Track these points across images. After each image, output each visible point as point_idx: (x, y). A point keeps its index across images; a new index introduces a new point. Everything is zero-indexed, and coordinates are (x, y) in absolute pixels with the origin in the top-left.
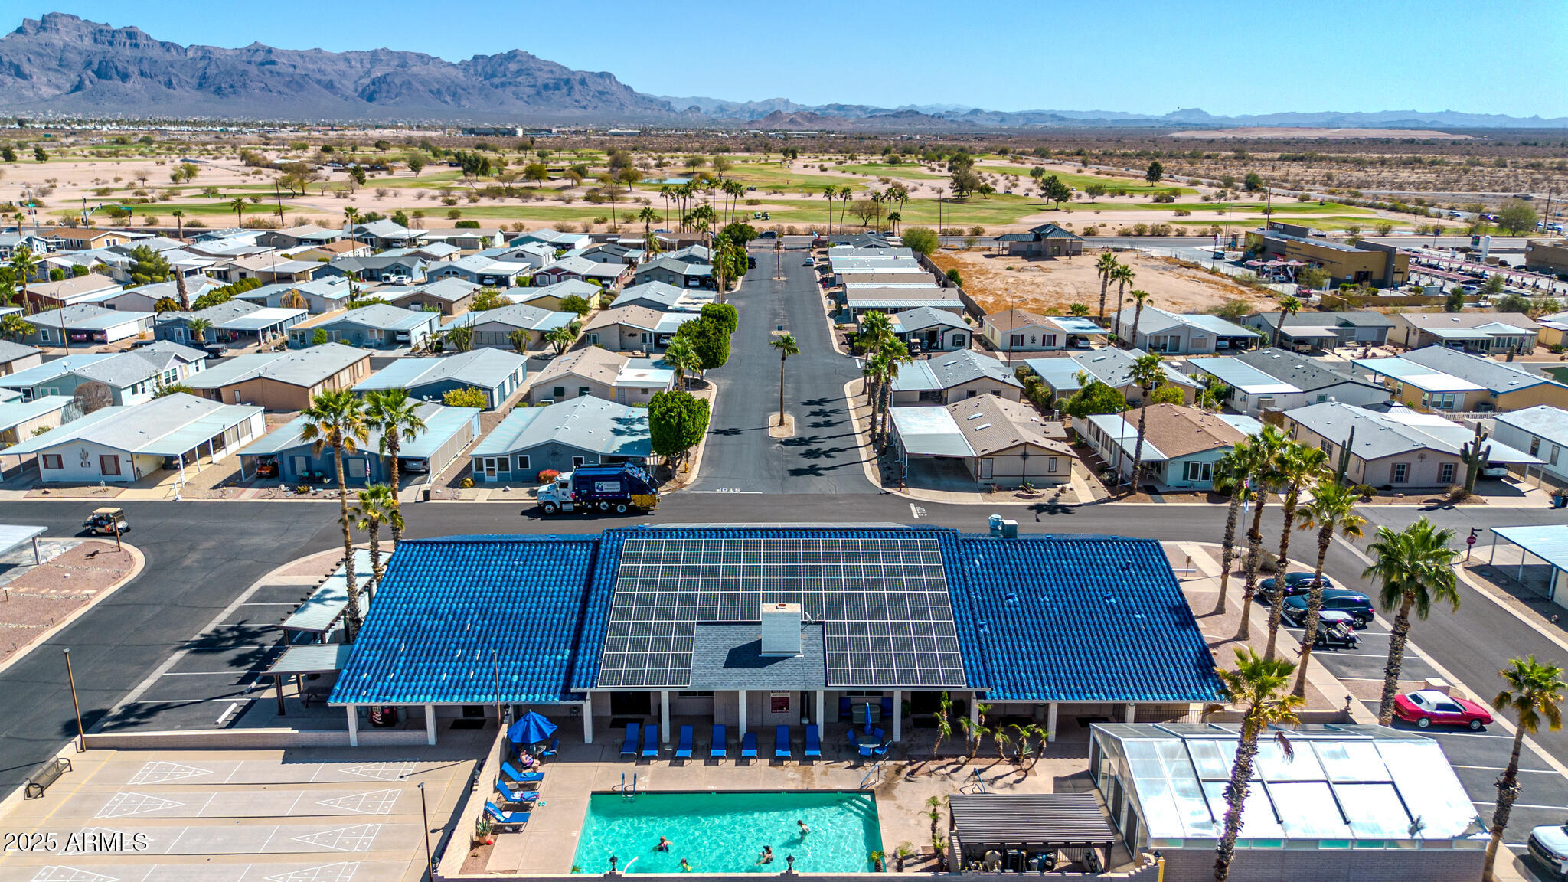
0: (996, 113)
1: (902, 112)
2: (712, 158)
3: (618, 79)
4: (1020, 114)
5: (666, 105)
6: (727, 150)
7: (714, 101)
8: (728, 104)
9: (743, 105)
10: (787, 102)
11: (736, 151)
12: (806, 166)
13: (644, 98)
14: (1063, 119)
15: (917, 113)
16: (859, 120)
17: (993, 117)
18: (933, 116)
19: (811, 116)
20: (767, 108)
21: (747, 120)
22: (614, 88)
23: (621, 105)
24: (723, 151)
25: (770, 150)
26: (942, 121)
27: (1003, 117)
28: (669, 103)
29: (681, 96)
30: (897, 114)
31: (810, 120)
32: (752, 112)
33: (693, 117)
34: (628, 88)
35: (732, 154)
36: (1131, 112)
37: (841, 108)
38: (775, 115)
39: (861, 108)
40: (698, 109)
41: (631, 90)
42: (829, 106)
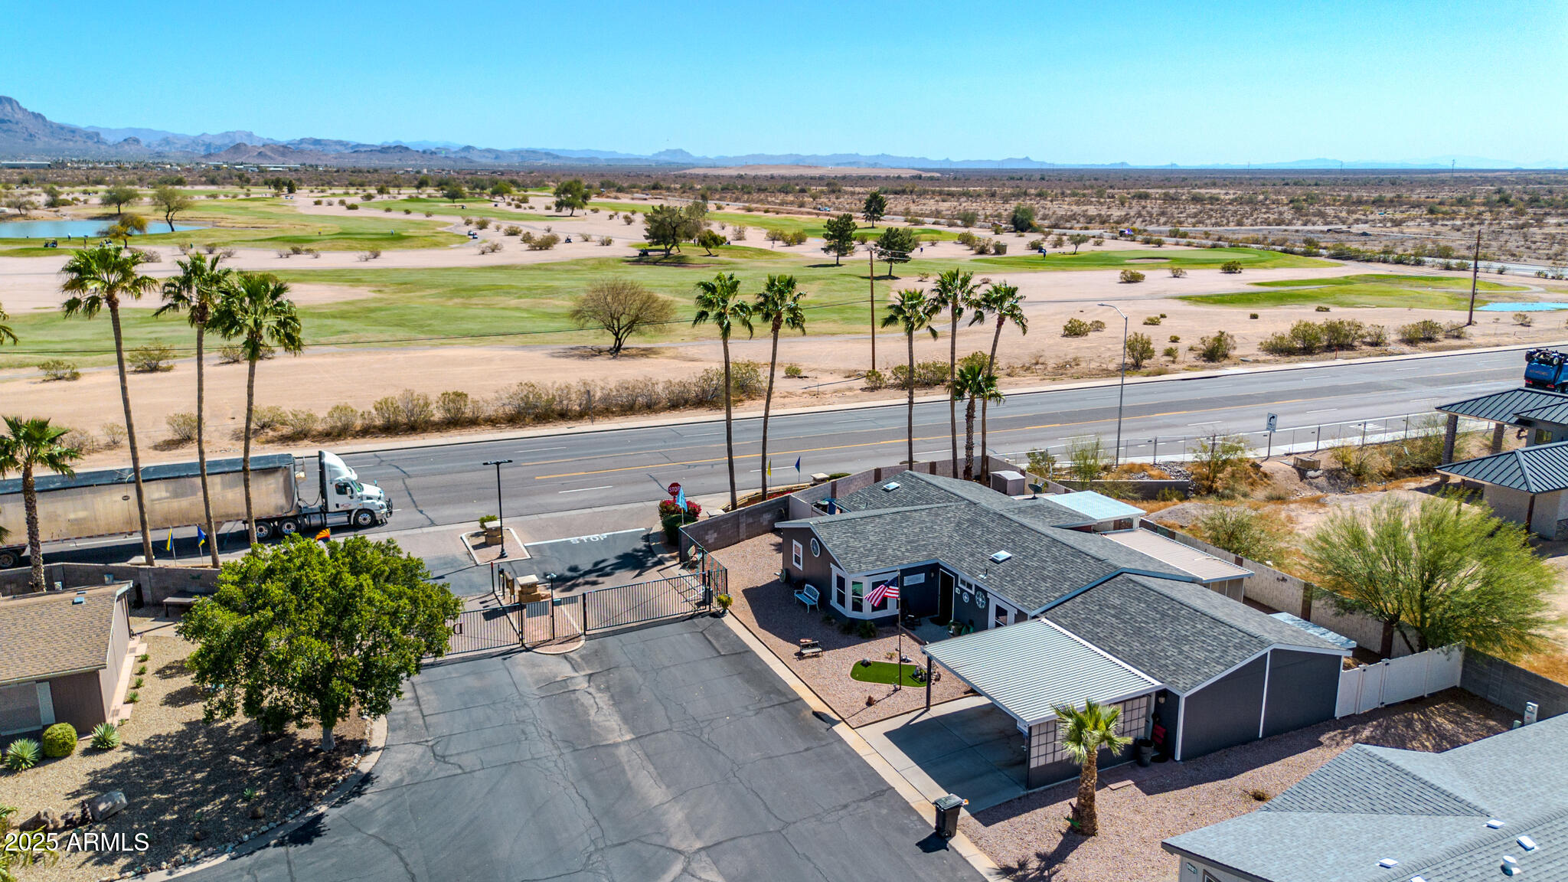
0: (489, 151)
1: (389, 148)
2: (152, 192)
3: (23, 105)
4: (514, 152)
5: (94, 136)
6: (180, 182)
7: (156, 133)
8: (175, 136)
9: (196, 137)
10: (250, 135)
11: (193, 183)
12: (317, 203)
13: (62, 128)
14: (557, 157)
15: (407, 149)
16: (340, 156)
17: (487, 154)
18: (424, 152)
19: (285, 150)
20: (227, 141)
21: (203, 153)
22: (19, 116)
23: (31, 135)
24: (173, 184)
25: (248, 181)
26: (434, 156)
27: (497, 154)
28: (98, 134)
29: (113, 127)
30: (384, 150)
31: (283, 154)
32: (208, 146)
33: (130, 150)
34: (38, 116)
35: (188, 188)
36: (619, 152)
37: (317, 142)
38: (238, 148)
39: (340, 143)
40: (137, 141)
41: (43, 118)
42: (302, 141)
